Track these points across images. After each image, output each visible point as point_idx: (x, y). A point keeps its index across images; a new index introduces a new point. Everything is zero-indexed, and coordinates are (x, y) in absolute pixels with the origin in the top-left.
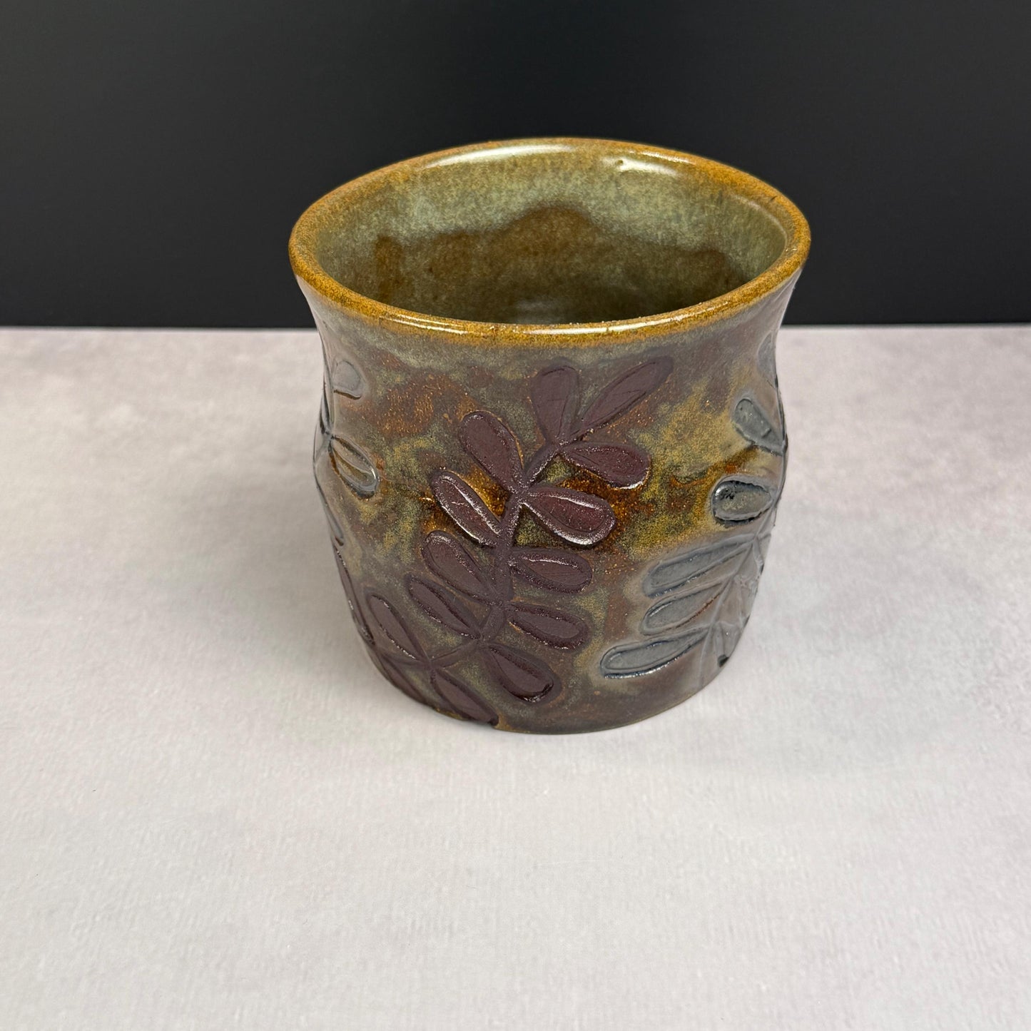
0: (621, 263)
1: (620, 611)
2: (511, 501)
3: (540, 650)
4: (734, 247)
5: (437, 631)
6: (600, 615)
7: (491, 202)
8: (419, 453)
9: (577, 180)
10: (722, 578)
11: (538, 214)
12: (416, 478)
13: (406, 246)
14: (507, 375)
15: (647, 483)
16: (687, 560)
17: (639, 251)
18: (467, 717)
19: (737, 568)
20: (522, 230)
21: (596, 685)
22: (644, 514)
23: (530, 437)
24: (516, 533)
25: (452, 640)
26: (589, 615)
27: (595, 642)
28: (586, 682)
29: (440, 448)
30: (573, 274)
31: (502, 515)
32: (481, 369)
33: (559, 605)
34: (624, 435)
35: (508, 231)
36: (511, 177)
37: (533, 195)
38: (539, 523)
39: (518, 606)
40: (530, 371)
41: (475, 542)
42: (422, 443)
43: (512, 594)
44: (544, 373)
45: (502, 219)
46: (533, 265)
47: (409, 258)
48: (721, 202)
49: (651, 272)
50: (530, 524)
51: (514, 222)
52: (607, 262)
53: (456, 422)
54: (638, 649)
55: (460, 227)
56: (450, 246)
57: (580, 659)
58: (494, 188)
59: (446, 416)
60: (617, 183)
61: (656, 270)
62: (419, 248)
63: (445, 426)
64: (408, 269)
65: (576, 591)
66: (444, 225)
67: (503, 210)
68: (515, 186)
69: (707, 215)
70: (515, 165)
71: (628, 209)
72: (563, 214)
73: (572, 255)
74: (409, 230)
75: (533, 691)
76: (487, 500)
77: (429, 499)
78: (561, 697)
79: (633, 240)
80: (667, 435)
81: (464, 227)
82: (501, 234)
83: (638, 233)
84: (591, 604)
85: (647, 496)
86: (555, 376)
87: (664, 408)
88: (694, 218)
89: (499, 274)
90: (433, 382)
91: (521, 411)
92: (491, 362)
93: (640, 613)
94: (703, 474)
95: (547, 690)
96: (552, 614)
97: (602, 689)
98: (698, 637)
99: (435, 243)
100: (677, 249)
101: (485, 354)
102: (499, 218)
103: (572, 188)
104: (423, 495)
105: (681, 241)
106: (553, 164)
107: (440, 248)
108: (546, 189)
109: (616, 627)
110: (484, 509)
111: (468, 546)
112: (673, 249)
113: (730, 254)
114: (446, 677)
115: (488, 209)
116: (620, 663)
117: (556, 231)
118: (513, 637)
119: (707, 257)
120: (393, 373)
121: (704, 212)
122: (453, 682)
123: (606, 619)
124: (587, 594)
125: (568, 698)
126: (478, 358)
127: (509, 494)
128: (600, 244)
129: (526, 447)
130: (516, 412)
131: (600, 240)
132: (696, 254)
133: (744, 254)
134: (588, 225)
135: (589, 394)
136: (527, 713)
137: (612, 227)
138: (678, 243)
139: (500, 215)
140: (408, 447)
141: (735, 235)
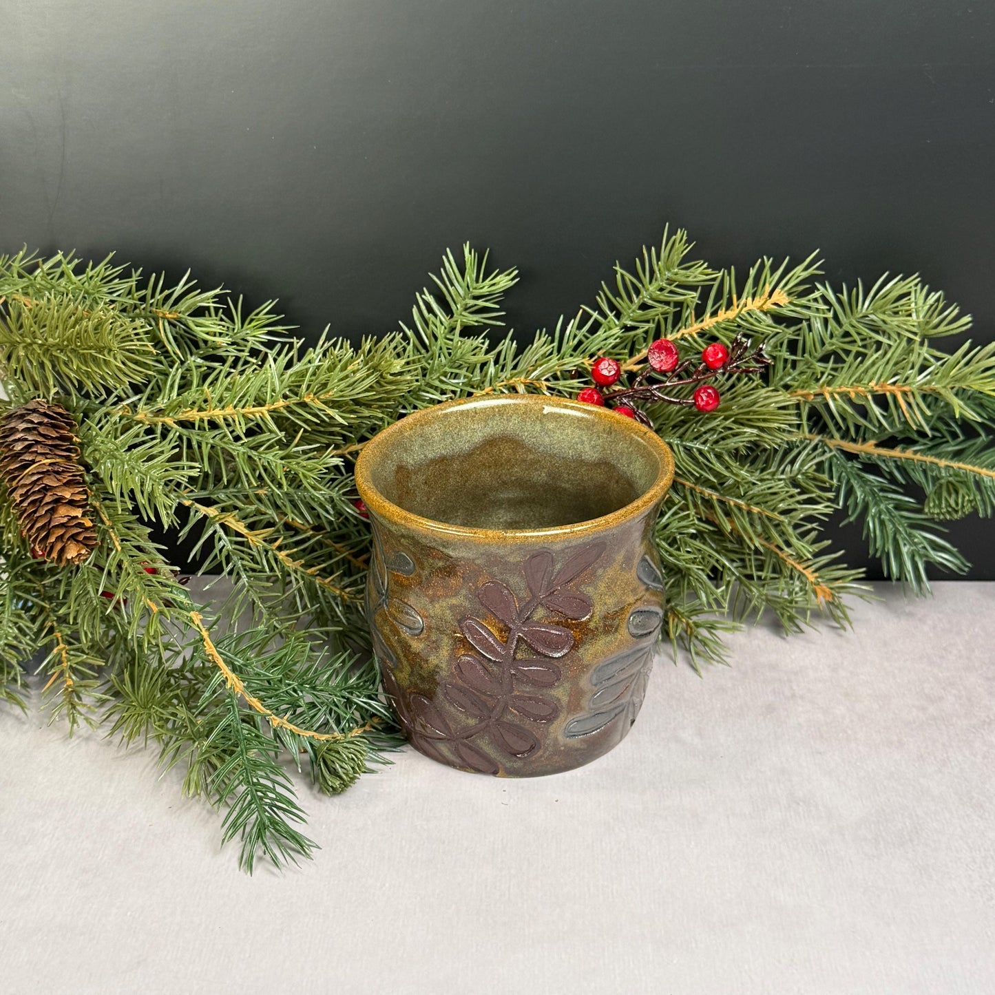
0: (546, 470)
1: (577, 696)
2: (512, 633)
3: (528, 724)
4: (621, 461)
5: (462, 717)
6: (565, 700)
7: (462, 437)
8: (452, 608)
9: (515, 420)
10: (635, 670)
11: (491, 442)
12: (450, 622)
13: (412, 470)
14: (511, 559)
15: (592, 616)
16: (616, 661)
17: (557, 462)
18: (478, 771)
19: (642, 664)
20: (481, 453)
21: (561, 743)
22: (590, 635)
23: (523, 594)
24: (515, 653)
25: (472, 722)
26: (559, 700)
27: (562, 716)
28: (556, 739)
29: (467, 604)
30: (513, 478)
31: (506, 642)
32: (495, 556)
33: (541, 695)
34: (577, 589)
35: (472, 454)
36: (473, 420)
37: (488, 430)
38: (529, 646)
39: (516, 697)
40: (525, 556)
41: (490, 660)
42: (454, 601)
43: (512, 690)
44: (533, 557)
45: (468, 447)
46: (488, 474)
47: (414, 477)
48: (611, 433)
49: (565, 475)
50: (524, 646)
51: (477, 448)
52: (536, 469)
53: (477, 588)
54: (587, 719)
55: (443, 454)
56: (437, 466)
57: (552, 728)
58: (463, 428)
59: (471, 584)
60: (541, 422)
61: (569, 474)
62: (419, 470)
63: (470, 590)
65: (551, 685)
66: (433, 454)
67: (469, 441)
68: (476, 426)
69: (601, 441)
70: (476, 413)
71: (549, 437)
72: (507, 442)
73: (513, 466)
74: (414, 459)
75: (523, 750)
76: (496, 634)
77: (459, 635)
78: (540, 753)
79: (553, 456)
80: (602, 587)
81: (445, 454)
82: (468, 456)
83: (556, 451)
84: (560, 693)
85: (592, 625)
86: (539, 558)
87: (600, 571)
88: (593, 442)
89: (466, 481)
90: (464, 566)
91: (518, 579)
92: (502, 552)
93: (588, 696)
94: (622, 609)
95: (532, 748)
96: (537, 700)
97: (565, 745)
98: (621, 708)
99: (428, 466)
100: (582, 461)
101: (498, 548)
102: (466, 447)
103: (512, 426)
104: (455, 633)
105: (585, 457)
106: (499, 411)
107: (431, 468)
108: (495, 427)
109: (574, 706)
110: (495, 639)
111: (485, 662)
112: (581, 462)
113: (619, 465)
114: (465, 745)
115: (460, 442)
116: (575, 727)
117: (502, 452)
118: (513, 716)
119: (603, 467)
120: (437, 560)
121: (599, 439)
122: (470, 748)
123: (569, 702)
124: (558, 686)
125: (544, 753)
126: (493, 550)
127: (510, 629)
128: (530, 459)
129: (520, 600)
130: (515, 581)
131: (531, 456)
132: (595, 465)
133: (628, 466)
134: (523, 448)
135: (558, 566)
136: (518, 764)
137: (539, 448)
138: (583, 458)
139: (467, 445)
140: (444, 604)
141: (621, 454)
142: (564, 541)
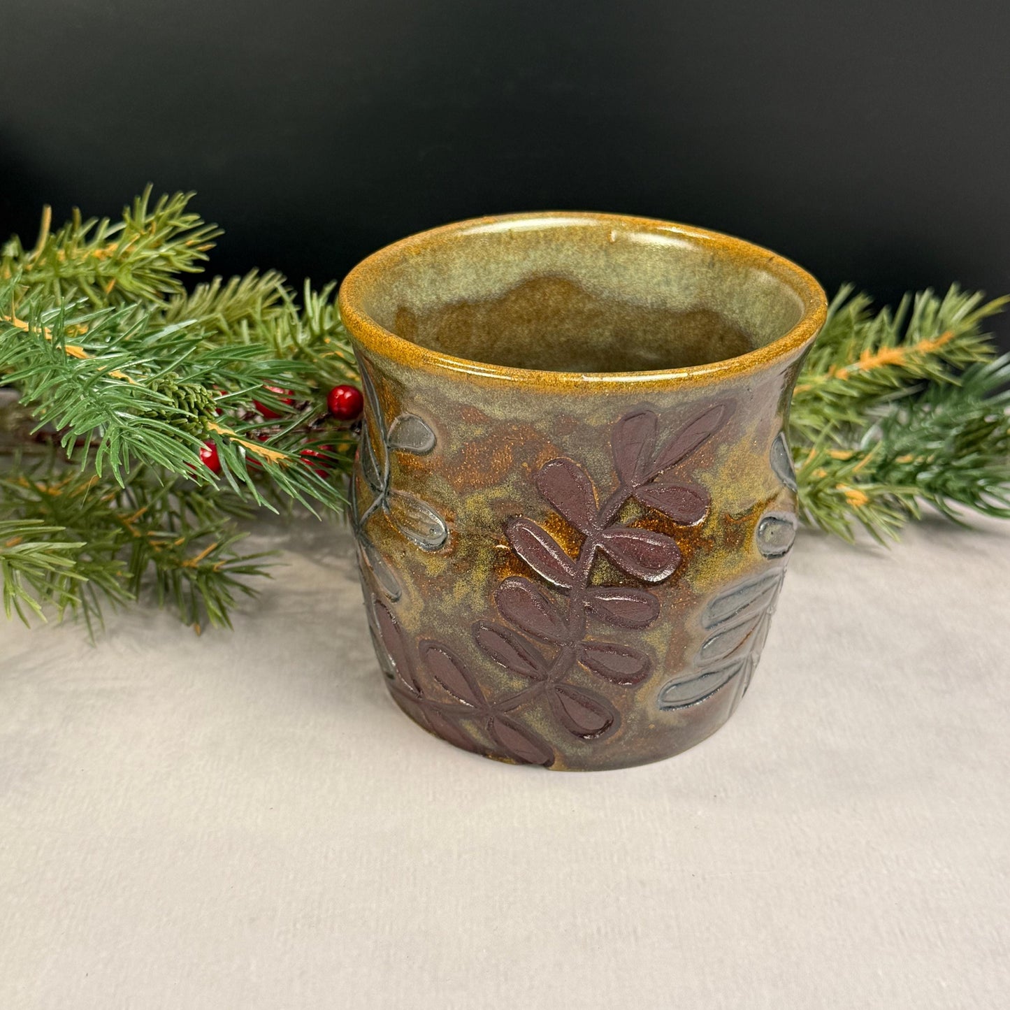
0: (610, 327)
1: (681, 642)
2: (586, 543)
3: (604, 687)
4: (729, 306)
5: (503, 677)
6: (662, 649)
7: (490, 273)
8: (494, 504)
9: (568, 250)
10: (760, 609)
11: (532, 283)
12: (489, 527)
13: (419, 316)
14: (593, 422)
15: (707, 520)
16: (739, 592)
17: (628, 315)
18: (522, 761)
19: (770, 600)
20: (517, 299)
21: (651, 719)
22: (705, 549)
23: (607, 481)
24: (591, 574)
25: (518, 684)
26: (653, 650)
27: (656, 676)
28: (644, 716)
29: (517, 497)
30: (563, 339)
31: (578, 557)
32: (567, 417)
33: (628, 642)
34: (689, 476)
35: (505, 300)
36: (508, 249)
37: (527, 266)
38: (613, 563)
39: (588, 646)
40: (615, 416)
41: (551, 586)
42: (498, 493)
43: (582, 633)
44: (627, 418)
45: (500, 289)
46: (526, 332)
47: (421, 327)
48: (713, 265)
49: (640, 334)
50: (604, 564)
51: (510, 292)
52: (597, 326)
53: (535, 471)
54: (691, 681)
55: (463, 298)
56: (454, 316)
57: (639, 695)
58: (492, 260)
59: (525, 465)
60: (607, 254)
61: (645, 332)
62: (429, 318)
63: (523, 475)
64: (421, 338)
65: (645, 626)
66: (450, 295)
67: (500, 280)
68: (511, 258)
69: (697, 278)
70: (512, 238)
71: (617, 276)
72: (555, 283)
73: (562, 321)
74: (421, 301)
75: (592, 728)
76: (562, 544)
77: (503, 547)
78: (619, 733)
79: (622, 305)
80: (724, 472)
81: (466, 297)
82: (500, 301)
83: (627, 297)
84: (656, 639)
85: (707, 532)
86: (636, 420)
87: (723, 448)
88: (684, 282)
89: (495, 341)
90: (516, 433)
91: (600, 456)
92: (578, 409)
93: (696, 646)
94: (750, 510)
95: (608, 725)
96: (620, 651)
97: (657, 722)
98: (735, 668)
99: (441, 312)
101: (574, 402)
102: (496, 288)
103: (563, 259)
104: (497, 542)
105: (670, 304)
106: (545, 236)
107: (446, 317)
108: (538, 261)
109: (676, 661)
110: (560, 553)
111: (544, 588)
112: (664, 312)
113: (726, 313)
114: (507, 723)
115: (488, 280)
116: (675, 696)
117: (548, 299)
118: (581, 676)
119: (699, 317)
120: (473, 426)
121: (695, 275)
122: (512, 726)
123: (669, 652)
124: (654, 629)
125: (625, 733)
126: (567, 406)
127: (584, 537)
128: (589, 310)
129: (601, 490)
130: (597, 458)
131: (589, 306)
132: (688, 315)
133: (741, 312)
134: (579, 293)
135: (664, 436)
136: (584, 751)
137: (602, 292)
138: (668, 305)
139: (498, 285)
140: (481, 498)
141: (730, 295)
142: (677, 393)
